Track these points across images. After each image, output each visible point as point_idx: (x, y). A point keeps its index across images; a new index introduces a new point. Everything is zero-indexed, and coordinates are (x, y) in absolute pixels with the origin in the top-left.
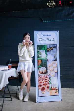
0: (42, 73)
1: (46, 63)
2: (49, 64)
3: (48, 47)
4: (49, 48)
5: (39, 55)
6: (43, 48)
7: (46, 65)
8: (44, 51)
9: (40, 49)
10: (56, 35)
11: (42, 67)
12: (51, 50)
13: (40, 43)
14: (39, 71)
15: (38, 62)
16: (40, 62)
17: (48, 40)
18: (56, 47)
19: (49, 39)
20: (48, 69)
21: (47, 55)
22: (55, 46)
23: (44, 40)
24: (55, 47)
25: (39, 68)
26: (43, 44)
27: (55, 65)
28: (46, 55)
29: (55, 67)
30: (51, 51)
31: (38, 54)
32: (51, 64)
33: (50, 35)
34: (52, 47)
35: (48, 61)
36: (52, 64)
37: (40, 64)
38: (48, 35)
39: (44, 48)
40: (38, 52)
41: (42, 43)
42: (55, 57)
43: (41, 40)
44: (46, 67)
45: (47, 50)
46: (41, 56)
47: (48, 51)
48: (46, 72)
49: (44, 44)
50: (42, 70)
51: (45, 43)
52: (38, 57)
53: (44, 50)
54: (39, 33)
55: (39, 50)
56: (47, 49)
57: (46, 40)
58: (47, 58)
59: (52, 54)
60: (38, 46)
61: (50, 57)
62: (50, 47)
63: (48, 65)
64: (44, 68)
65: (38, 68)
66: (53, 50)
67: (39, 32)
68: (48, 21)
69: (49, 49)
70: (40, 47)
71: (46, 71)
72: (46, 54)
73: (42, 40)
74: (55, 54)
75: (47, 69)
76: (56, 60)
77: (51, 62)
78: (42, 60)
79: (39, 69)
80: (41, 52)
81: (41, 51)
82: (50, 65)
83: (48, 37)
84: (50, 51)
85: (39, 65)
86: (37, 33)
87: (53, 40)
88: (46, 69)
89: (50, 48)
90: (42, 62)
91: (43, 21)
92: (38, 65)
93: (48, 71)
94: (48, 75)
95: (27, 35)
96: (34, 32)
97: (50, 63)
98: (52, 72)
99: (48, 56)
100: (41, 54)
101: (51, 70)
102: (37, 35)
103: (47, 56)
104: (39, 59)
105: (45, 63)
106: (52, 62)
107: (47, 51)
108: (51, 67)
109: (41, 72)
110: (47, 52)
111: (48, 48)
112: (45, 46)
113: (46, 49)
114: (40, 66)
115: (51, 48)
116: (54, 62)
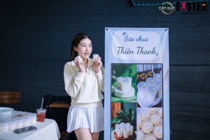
0: (122, 139)
1: (133, 112)
3: (141, 69)
4: (142, 73)
5: (116, 91)
6: (127, 72)
7: (133, 117)
11: (123, 123)
12: (149, 77)
13: (120, 60)
15: (113, 108)
16: (118, 109)
17: (141, 51)
18: (161, 69)
19: (144, 50)
20: (138, 128)
21: (137, 90)
22: (159, 66)
23: (130, 52)
24: (158, 71)
25: (115, 124)
27: (156, 119)
28: (134, 92)
29: (158, 125)
30: (148, 80)
31: (113, 87)
32: (146, 116)
33: (147, 40)
34: (151, 70)
35: (139, 106)
36: (148, 114)
37: (117, 114)
38: (140, 39)
39: (131, 71)
40: (113, 81)
41: (125, 59)
42: (157, 96)
43: (122, 50)
44: (134, 123)
45: (136, 76)
47: (140, 80)
49: (130, 61)
50: (122, 130)
52: (113, 95)
53: (129, 76)
54: (116, 33)
56: (138, 76)
57: (136, 50)
58: (135, 97)
59: (150, 89)
60: (114, 66)
61: (145, 97)
62: (145, 70)
63: (138, 116)
64: (129, 124)
65: (113, 126)
66: (152, 77)
69: (141, 76)
70: (120, 70)
71: (132, 134)
72: (134, 87)
73: (124, 50)
74: (158, 87)
75: (135, 129)
76: (160, 105)
77: (147, 109)
78: (122, 104)
79: (114, 129)
80: (120, 83)
81: (120, 79)
82: (143, 118)
83: (141, 44)
84: (144, 80)
85: (115, 116)
87: (153, 52)
88: (132, 127)
89: (146, 72)
92: (112, 117)
95: (84, 38)
96: (106, 31)
97: (143, 113)
98: (148, 138)
99: (139, 93)
100: (120, 88)
101: (146, 132)
103: (136, 93)
104: (115, 99)
105: (130, 110)
106: (150, 108)
107: (138, 80)
108: (146, 123)
110: (137, 84)
111: (139, 73)
112: (132, 68)
113: (133, 74)
114: (118, 118)
115: (149, 74)
116: (155, 108)
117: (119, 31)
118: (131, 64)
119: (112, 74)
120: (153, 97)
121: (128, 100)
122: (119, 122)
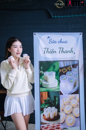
0: (49, 119)
1: (57, 99)
2: (63, 101)
3: (62, 65)
4: (63, 68)
5: (44, 83)
6: (52, 68)
7: (57, 102)
8: (54, 74)
9: (44, 71)
10: (77, 41)
11: (50, 107)
12: (68, 71)
13: (46, 58)
14: (44, 115)
15: (41, 96)
16: (45, 97)
17: (62, 51)
18: (78, 64)
19: (64, 50)
20: (61, 110)
21: (59, 82)
22: (76, 63)
23: (53, 52)
26: (52, 60)
27: (75, 102)
28: (57, 83)
29: (76, 107)
30: (68, 73)
31: (41, 80)
33: (66, 42)
34: (70, 66)
35: (61, 94)
36: (68, 99)
37: (45, 101)
38: (61, 42)
39: (54, 67)
40: (41, 75)
41: (50, 57)
42: (75, 86)
43: (47, 51)
44: (58, 107)
45: (58, 71)
46: (47, 85)
47: (61, 74)
48: (57, 118)
49: (53, 58)
50: (49, 112)
51: (56, 58)
52: (41, 86)
53: (53, 71)
55: (42, 72)
56: (60, 70)
57: (58, 50)
58: (58, 87)
59: (70, 80)
60: (41, 63)
61: (66, 86)
62: (66, 65)
63: (61, 101)
64: (54, 108)
65: (42, 110)
66: (71, 71)
67: (43, 35)
68: (60, 16)
69: (62, 70)
70: (45, 66)
71: (56, 115)
72: (57, 79)
73: (49, 50)
74: (75, 79)
75: (59, 111)
76: (77, 92)
77: (67, 95)
78: (48, 93)
79: (43, 112)
80: (46, 77)
81: (46, 74)
82: (65, 103)
83: (62, 45)
84: (65, 74)
85: (43, 102)
86: (40, 37)
87: (71, 51)
88: (56, 110)
89: (66, 67)
90: (49, 96)
91: (51, 16)
92: (41, 103)
93: (62, 114)
94: (61, 122)
95: (16, 41)
97: (65, 99)
98: (69, 117)
99: (61, 84)
100: (46, 81)
101: (67, 112)
102: (39, 42)
103: (59, 84)
104: (43, 89)
105: (55, 97)
106: (70, 95)
107: (60, 73)
108: (67, 106)
109: (47, 117)
110: (59, 76)
111: (61, 68)
112: (56, 64)
114: (46, 104)
115: (68, 68)
116: (73, 95)
117: (45, 35)
118: (54, 61)
119: (40, 69)
120: (72, 86)
121: (53, 89)
122: (47, 106)
